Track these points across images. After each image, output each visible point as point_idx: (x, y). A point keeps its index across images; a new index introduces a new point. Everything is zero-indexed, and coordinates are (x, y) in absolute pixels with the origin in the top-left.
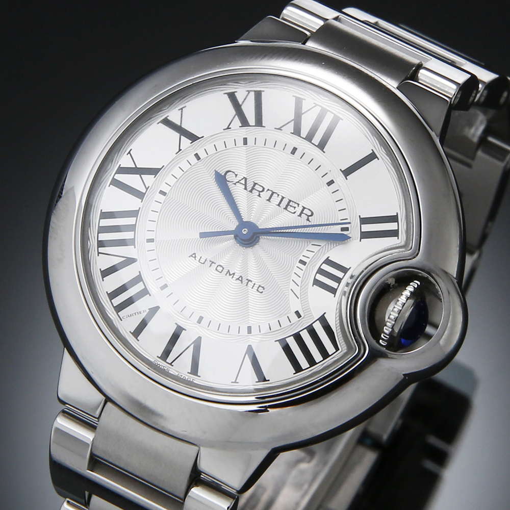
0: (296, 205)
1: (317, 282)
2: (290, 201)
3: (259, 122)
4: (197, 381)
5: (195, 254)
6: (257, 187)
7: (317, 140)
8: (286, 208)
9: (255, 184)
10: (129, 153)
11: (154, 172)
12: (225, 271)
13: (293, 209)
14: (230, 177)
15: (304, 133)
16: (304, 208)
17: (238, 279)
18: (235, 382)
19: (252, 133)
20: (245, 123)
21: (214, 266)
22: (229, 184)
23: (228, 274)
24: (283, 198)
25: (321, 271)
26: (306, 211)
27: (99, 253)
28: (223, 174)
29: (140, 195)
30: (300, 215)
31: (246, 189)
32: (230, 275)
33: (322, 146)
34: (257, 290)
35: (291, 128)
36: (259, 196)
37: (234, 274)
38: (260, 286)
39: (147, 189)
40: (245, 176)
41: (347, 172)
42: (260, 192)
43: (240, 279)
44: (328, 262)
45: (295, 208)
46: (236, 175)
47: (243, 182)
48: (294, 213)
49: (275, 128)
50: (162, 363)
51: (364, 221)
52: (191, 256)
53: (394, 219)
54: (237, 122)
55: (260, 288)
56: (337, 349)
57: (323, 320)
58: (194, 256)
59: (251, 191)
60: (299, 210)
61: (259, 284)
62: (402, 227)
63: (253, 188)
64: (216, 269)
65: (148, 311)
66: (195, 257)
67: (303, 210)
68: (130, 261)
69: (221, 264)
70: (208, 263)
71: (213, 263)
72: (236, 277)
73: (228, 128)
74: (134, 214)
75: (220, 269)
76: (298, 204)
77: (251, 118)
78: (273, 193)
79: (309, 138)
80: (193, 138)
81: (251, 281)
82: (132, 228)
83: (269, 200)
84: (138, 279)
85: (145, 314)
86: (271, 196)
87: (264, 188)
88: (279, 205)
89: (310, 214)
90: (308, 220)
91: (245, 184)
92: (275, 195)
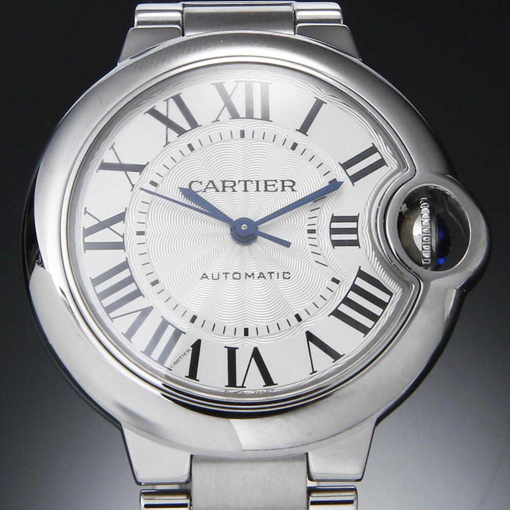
0: (274, 183)
1: (335, 243)
2: (266, 182)
3: (194, 124)
4: (275, 389)
5: (204, 274)
6: (226, 184)
7: (257, 113)
8: (266, 190)
9: (224, 182)
10: (86, 212)
11: (121, 217)
12: (243, 276)
13: (273, 187)
14: (195, 187)
15: (242, 112)
16: (283, 182)
17: (260, 277)
18: (314, 372)
19: (192, 137)
20: (180, 131)
21: (230, 276)
22: (199, 194)
23: (248, 277)
24: (258, 182)
25: (333, 231)
26: (286, 184)
27: (112, 319)
28: (188, 188)
29: (120, 246)
30: (283, 190)
31: (217, 191)
32: (250, 277)
33: (266, 117)
34: (284, 278)
35: (226, 114)
36: (234, 191)
37: (253, 274)
38: (284, 273)
39: (123, 237)
40: (210, 179)
41: (304, 129)
42: (232, 187)
43: (262, 275)
44: (335, 219)
45: (274, 185)
46: (201, 183)
47: (211, 185)
48: (276, 190)
49: (213, 122)
50: (232, 390)
51: (346, 166)
52: (203, 277)
53: (373, 150)
54: (172, 134)
55: (285, 275)
56: (391, 294)
57: (361, 274)
58: (204, 276)
59: (224, 190)
60: (279, 185)
61: (283, 271)
62: (385, 152)
63: (224, 187)
64: (234, 278)
65: (191, 349)
66: (207, 277)
67: (283, 184)
68: (146, 312)
69: (236, 271)
70: (222, 276)
71: (226, 274)
72: (256, 276)
73: (167, 143)
74: (125, 265)
75: (236, 276)
76: (276, 181)
77: (184, 124)
78: (245, 182)
79: (250, 115)
80: (139, 168)
81: (273, 273)
82: (130, 280)
83: (246, 190)
84: (165, 324)
85: (190, 353)
86: (245, 185)
87: (234, 182)
88: (258, 190)
89: (291, 184)
90: (293, 190)
91: (215, 187)
92: (248, 183)
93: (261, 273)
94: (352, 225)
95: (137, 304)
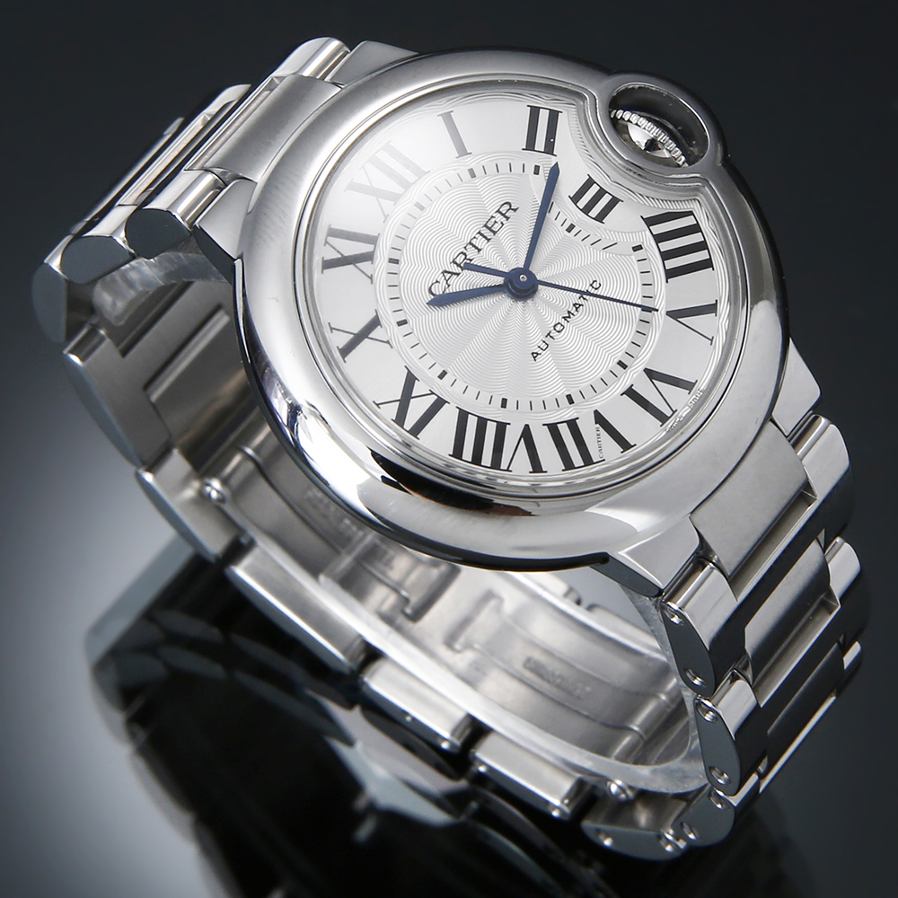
0: (493, 220)
1: (600, 218)
2: (486, 226)
3: (373, 240)
4: (703, 385)
5: (533, 354)
6: (458, 261)
7: (411, 177)
8: (495, 233)
9: (454, 262)
10: (378, 405)
11: (411, 380)
12: (563, 322)
13: (497, 225)
14: (438, 290)
15: (398, 190)
16: (498, 211)
17: (577, 309)
18: (712, 340)
19: (384, 251)
20: (368, 257)
21: (554, 334)
22: (447, 291)
23: (568, 319)
24: (479, 233)
25: (586, 210)
26: (503, 210)
27: (508, 470)
28: (432, 297)
29: (439, 404)
30: (508, 218)
31: (458, 274)
32: (569, 317)
33: (421, 173)
35: (387, 204)
36: (471, 261)
37: (569, 312)
38: (591, 285)
39: (433, 393)
40: (441, 271)
41: (463, 151)
42: (465, 258)
44: (576, 199)
45: (495, 222)
46: (437, 282)
47: (448, 276)
48: (502, 224)
49: (384, 222)
50: (669, 423)
51: (530, 145)
52: (534, 357)
53: (535, 112)
54: (364, 266)
55: (594, 285)
56: (691, 213)
57: (650, 222)
58: (535, 355)
59: (463, 269)
60: (499, 218)
61: (588, 285)
62: (545, 103)
63: (459, 265)
64: (558, 332)
65: (598, 425)
66: (538, 354)
67: (501, 213)
68: (527, 434)
69: (553, 324)
70: (548, 340)
71: (549, 334)
72: (573, 311)
73: (371, 278)
74: (463, 416)
75: (558, 328)
76: (492, 217)
77: (363, 248)
78: (470, 243)
79: (406, 185)
80: (375, 323)
82: (482, 423)
83: (479, 250)
84: (553, 429)
85: (601, 429)
86: (474, 246)
87: (462, 253)
88: (489, 240)
89: (507, 207)
90: (515, 210)
91: (453, 273)
92: (474, 242)
93: (574, 305)
94: (594, 190)
95: (512, 436)
